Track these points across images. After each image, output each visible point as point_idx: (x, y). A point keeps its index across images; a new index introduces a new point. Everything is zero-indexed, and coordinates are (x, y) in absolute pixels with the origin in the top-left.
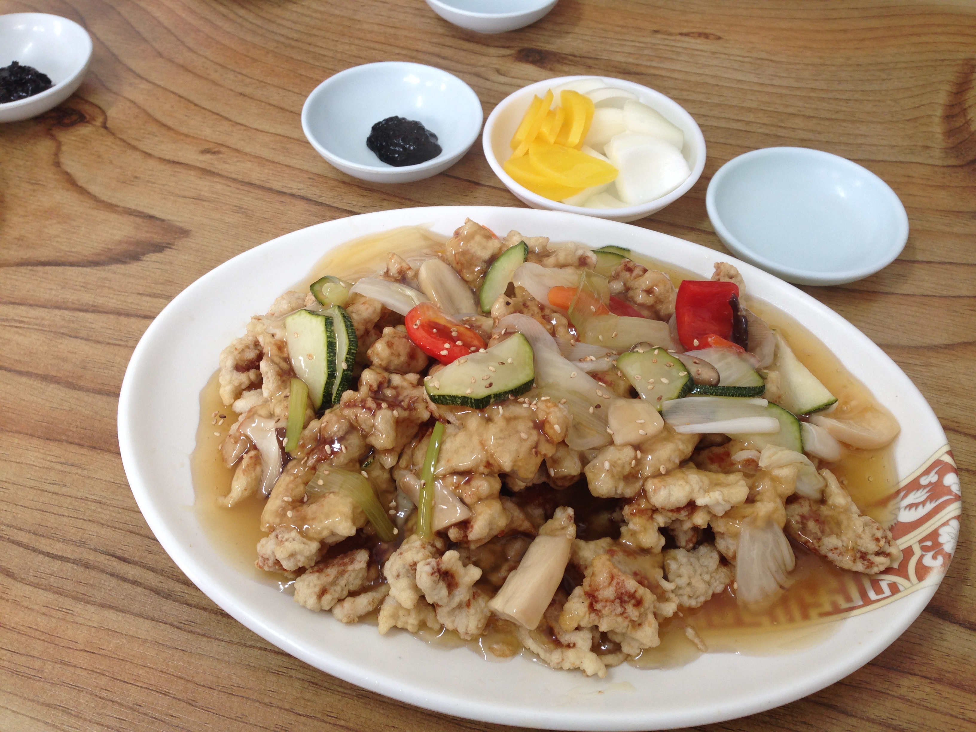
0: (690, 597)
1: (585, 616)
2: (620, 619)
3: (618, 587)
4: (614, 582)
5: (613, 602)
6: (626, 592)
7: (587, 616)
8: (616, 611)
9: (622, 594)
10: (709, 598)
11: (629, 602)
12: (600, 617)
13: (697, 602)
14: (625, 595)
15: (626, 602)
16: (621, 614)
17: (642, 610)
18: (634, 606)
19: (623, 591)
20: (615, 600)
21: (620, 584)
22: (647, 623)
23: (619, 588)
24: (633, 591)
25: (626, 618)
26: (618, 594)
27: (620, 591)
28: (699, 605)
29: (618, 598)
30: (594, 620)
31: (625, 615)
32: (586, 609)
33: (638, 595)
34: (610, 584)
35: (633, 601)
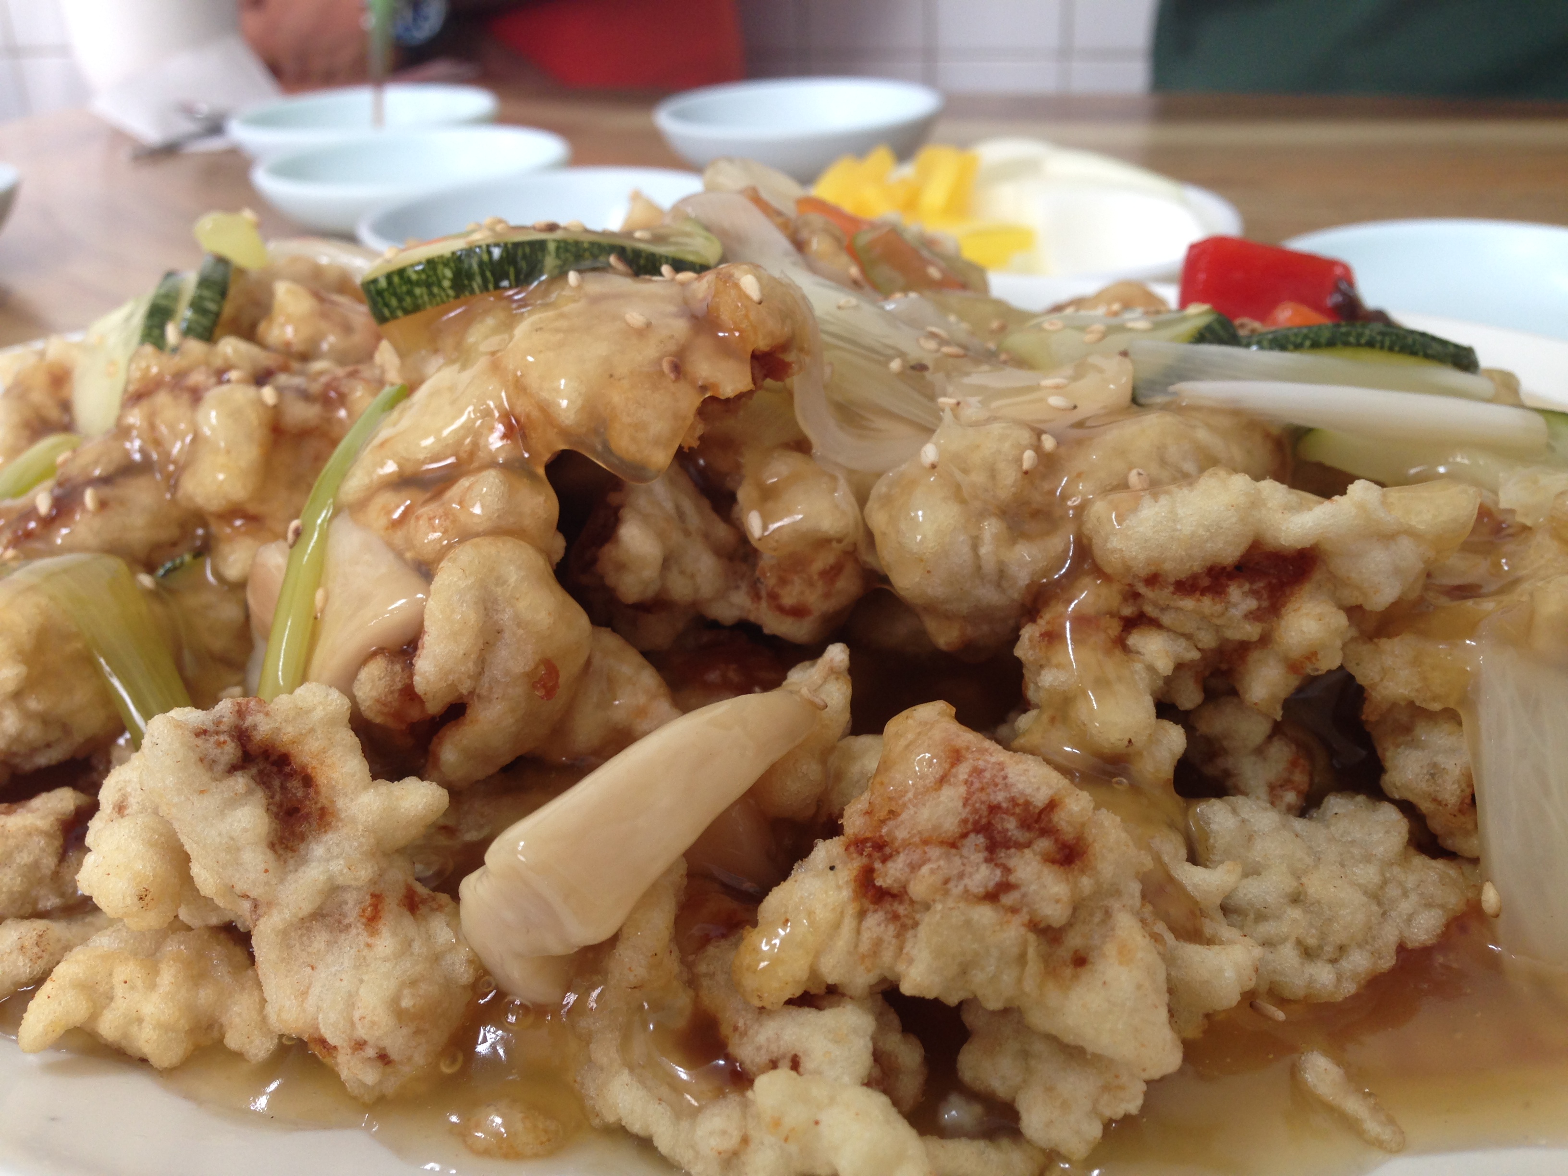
0: (1308, 953)
1: (837, 926)
2: (985, 914)
3: (977, 785)
4: (963, 771)
5: (953, 844)
6: (1013, 800)
7: (848, 924)
8: (966, 881)
9: (994, 809)
10: (1388, 962)
11: (1028, 845)
12: (904, 928)
13: (1339, 978)
14: (1007, 812)
15: (1008, 844)
16: (992, 896)
17: (1086, 883)
18: (1049, 860)
19: (1000, 797)
20: (964, 836)
21: (987, 775)
22: (1111, 949)
23: (982, 789)
24: (1040, 798)
25: (1014, 910)
26: (975, 811)
27: (983, 796)
28: (1350, 988)
29: (979, 828)
30: (878, 943)
31: (1008, 899)
32: (846, 893)
33: (1061, 819)
34: (942, 780)
35: (1044, 844)
